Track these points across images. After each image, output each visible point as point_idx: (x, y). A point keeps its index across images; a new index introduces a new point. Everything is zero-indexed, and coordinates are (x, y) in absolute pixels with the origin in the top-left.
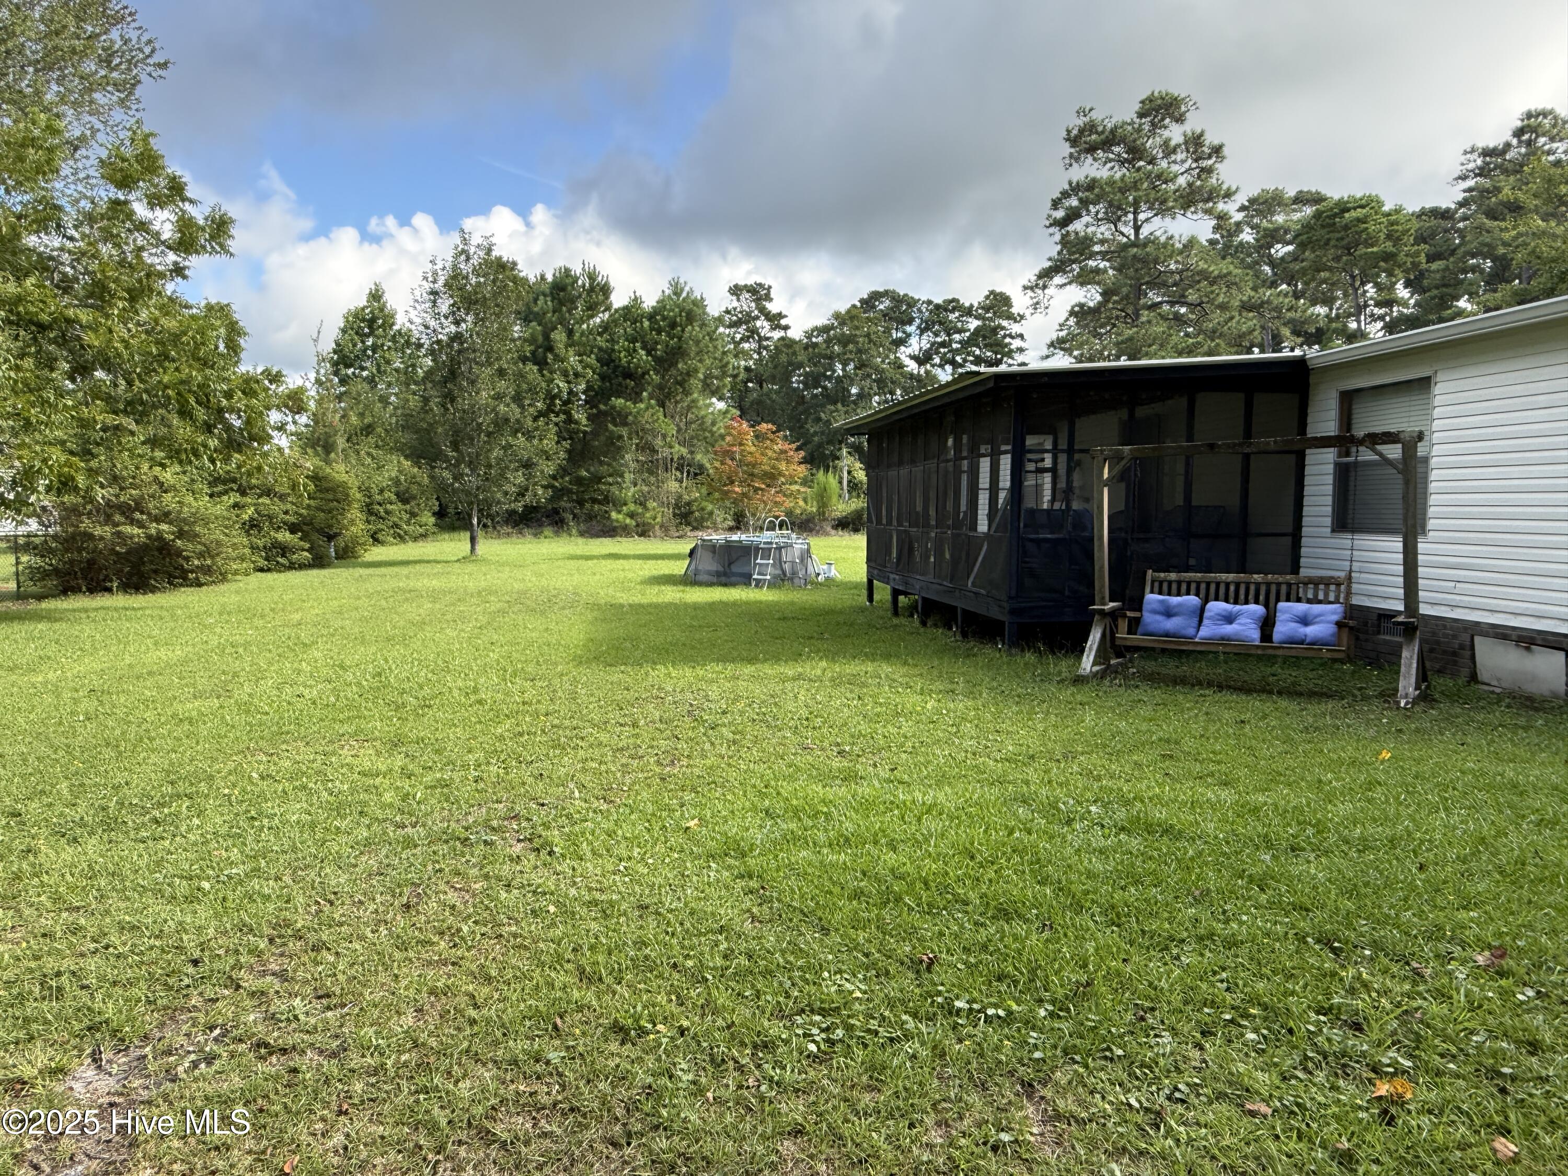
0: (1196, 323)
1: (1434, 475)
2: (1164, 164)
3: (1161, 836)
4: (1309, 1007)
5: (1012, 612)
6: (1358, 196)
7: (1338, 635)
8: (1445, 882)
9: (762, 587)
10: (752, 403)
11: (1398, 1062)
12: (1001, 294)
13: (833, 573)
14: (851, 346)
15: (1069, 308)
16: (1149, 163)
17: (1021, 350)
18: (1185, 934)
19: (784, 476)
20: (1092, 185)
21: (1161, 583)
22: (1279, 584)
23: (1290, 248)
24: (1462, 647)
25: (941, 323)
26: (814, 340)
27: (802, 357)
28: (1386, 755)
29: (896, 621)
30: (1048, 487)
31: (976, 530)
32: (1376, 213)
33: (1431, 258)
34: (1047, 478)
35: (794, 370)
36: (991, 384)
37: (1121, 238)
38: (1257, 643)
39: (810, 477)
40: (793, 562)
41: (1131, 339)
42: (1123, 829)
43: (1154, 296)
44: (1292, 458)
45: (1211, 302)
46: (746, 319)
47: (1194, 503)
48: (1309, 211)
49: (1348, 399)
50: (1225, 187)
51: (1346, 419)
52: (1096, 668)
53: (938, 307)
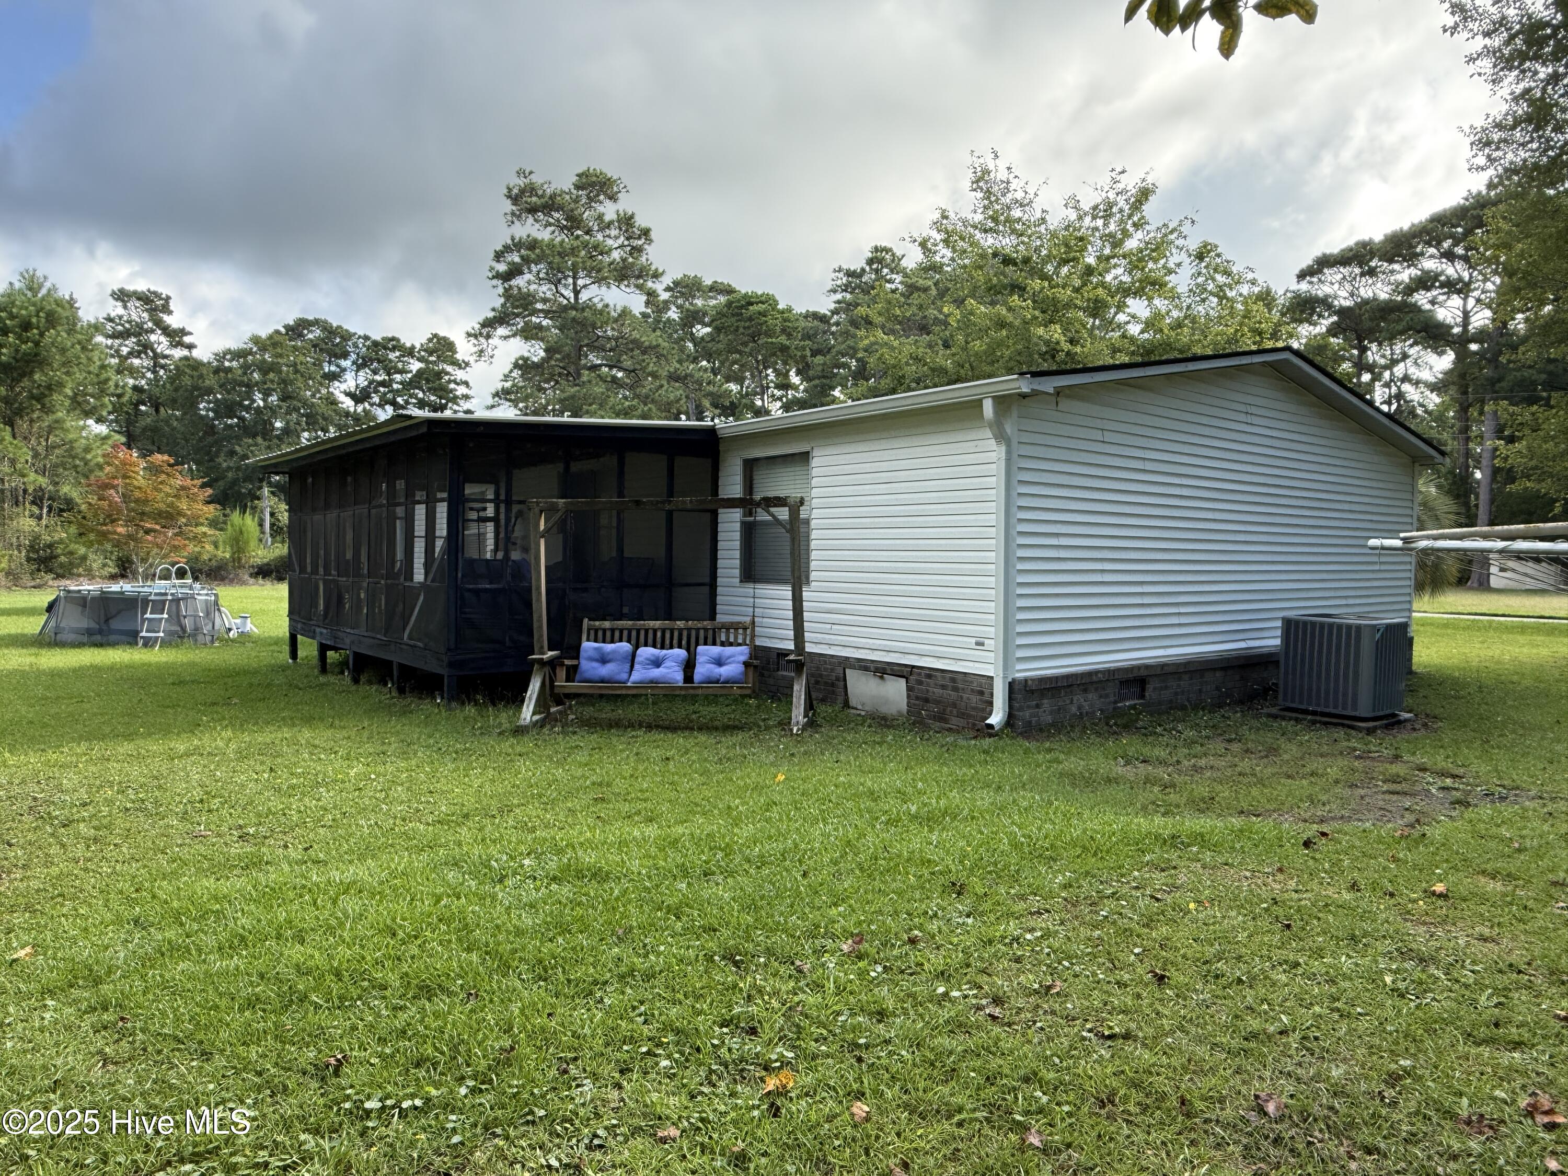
0: (631, 388)
1: (814, 534)
2: (600, 237)
3: (590, 880)
4: (714, 1022)
5: (451, 665)
6: (760, 293)
7: (746, 673)
8: (821, 885)
9: (153, 646)
10: (145, 429)
11: (783, 1056)
12: (445, 339)
13: (249, 626)
14: (271, 375)
15: (513, 361)
16: (587, 233)
17: (466, 397)
18: (609, 975)
19: (184, 516)
20: (533, 245)
21: (596, 631)
22: (698, 630)
23: (708, 330)
24: (838, 679)
25: (379, 361)
26: (227, 364)
27: (211, 381)
28: (781, 777)
29: (322, 679)
30: (490, 536)
31: (412, 579)
32: (773, 309)
33: (815, 353)
34: (490, 527)
35: (202, 396)
36: (424, 430)
37: (561, 299)
38: (681, 684)
39: (222, 518)
40: (196, 616)
41: (573, 397)
42: (554, 879)
43: (594, 359)
44: (708, 516)
45: (643, 369)
46: (137, 331)
47: (626, 555)
48: (722, 299)
49: (750, 466)
50: (653, 268)
51: (749, 485)
52: (536, 718)
53: (376, 344)
